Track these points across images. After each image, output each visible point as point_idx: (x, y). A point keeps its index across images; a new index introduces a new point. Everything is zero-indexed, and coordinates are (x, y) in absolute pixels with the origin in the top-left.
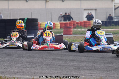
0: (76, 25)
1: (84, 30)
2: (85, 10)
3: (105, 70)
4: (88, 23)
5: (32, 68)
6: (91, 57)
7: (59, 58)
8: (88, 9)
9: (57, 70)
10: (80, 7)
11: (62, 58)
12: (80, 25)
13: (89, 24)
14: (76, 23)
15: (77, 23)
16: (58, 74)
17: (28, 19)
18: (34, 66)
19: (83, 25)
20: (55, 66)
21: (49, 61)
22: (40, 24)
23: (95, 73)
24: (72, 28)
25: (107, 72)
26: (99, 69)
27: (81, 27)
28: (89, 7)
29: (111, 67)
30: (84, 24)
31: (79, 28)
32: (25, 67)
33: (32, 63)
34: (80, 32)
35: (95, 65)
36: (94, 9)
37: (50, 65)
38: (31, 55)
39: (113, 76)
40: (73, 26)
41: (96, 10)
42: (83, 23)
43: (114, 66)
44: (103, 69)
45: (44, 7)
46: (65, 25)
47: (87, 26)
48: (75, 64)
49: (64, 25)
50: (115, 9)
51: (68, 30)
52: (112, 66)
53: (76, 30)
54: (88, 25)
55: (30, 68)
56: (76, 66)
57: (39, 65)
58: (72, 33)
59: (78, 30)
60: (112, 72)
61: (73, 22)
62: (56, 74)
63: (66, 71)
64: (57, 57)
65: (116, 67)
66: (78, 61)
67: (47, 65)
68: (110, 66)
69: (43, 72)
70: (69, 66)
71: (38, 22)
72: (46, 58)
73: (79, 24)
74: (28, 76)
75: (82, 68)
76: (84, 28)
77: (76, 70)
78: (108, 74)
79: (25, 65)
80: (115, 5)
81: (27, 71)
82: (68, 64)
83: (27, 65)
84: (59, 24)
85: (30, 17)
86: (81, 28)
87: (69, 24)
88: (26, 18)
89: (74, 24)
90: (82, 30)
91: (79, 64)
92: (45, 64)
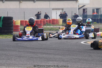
0: (46, 22)
1: (52, 27)
2: (53, 9)
3: (70, 61)
5: (7, 60)
6: (58, 50)
7: (31, 51)
8: (56, 9)
9: (29, 61)
10: (49, 7)
11: (33, 51)
12: (49, 23)
13: (57, 22)
14: (45, 21)
15: (47, 21)
16: (30, 65)
17: (4, 17)
18: (9, 58)
19: (52, 22)
20: (27, 58)
21: (22, 54)
22: (15, 22)
23: (62, 63)
24: (42, 25)
25: (72, 63)
26: (65, 60)
27: (50, 24)
28: (57, 7)
31: (48, 25)
32: (2, 59)
33: (8, 55)
34: (49, 28)
35: (61, 56)
36: (61, 9)
37: (23, 57)
38: (6, 48)
39: (77, 66)
40: (43, 23)
41: (62, 9)
42: (52, 21)
43: (78, 58)
44: (69, 60)
45: (18, 7)
46: (36, 22)
47: (55, 24)
48: (45, 56)
50: (79, 9)
52: (76, 57)
53: (45, 26)
55: (6, 59)
56: (45, 58)
57: (14, 57)
59: (48, 27)
60: (76, 63)
61: (43, 20)
62: (28, 65)
63: (37, 62)
64: (29, 50)
65: (80, 59)
66: (48, 53)
67: (21, 57)
68: (74, 58)
69: (17, 63)
70: (39, 58)
71: (13, 20)
72: (19, 51)
73: (48, 22)
74: (4, 67)
75: (51, 60)
76: (52, 25)
77: (45, 62)
78: (73, 65)
79: (1, 57)
80: (78, 6)
81: (3, 62)
82: (39, 56)
83: (3, 57)
85: (6, 16)
87: (39, 22)
88: (3, 17)
90: (51, 27)
91: (48, 56)
92: (18, 56)
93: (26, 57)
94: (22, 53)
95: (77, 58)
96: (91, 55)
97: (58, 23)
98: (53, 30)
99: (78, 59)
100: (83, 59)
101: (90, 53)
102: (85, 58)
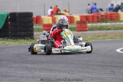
0: (100, 18)
4: (115, 16)
12: (106, 18)
14: (100, 16)
15: (102, 16)
19: (109, 17)
20: (14, 78)
27: (107, 20)
29: (87, 77)
30: (111, 17)
40: (97, 19)
42: (109, 16)
49: (85, 19)
51: (82, 25)
54: (115, 18)
58: (87, 28)
59: (102, 24)
64: (27, 65)
70: (32, 77)
73: (104, 17)
76: (110, 21)
84: (79, 17)
86: (107, 22)
87: (91, 17)
89: (98, 17)
91: (49, 74)
92: (3, 76)
93: (15, 76)
94: (13, 69)
95: (89, 77)
96: (115, 70)
97: (118, 18)
98: (103, 30)
99: (92, 77)
100: (99, 77)
101: (117, 67)
102: (102, 76)
